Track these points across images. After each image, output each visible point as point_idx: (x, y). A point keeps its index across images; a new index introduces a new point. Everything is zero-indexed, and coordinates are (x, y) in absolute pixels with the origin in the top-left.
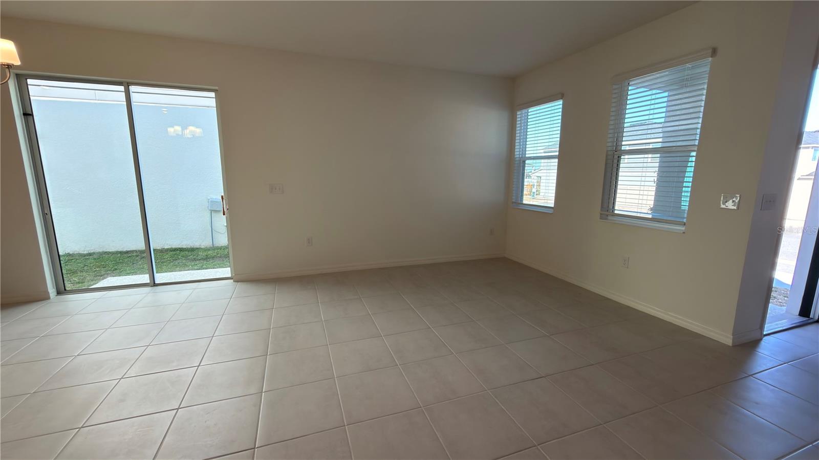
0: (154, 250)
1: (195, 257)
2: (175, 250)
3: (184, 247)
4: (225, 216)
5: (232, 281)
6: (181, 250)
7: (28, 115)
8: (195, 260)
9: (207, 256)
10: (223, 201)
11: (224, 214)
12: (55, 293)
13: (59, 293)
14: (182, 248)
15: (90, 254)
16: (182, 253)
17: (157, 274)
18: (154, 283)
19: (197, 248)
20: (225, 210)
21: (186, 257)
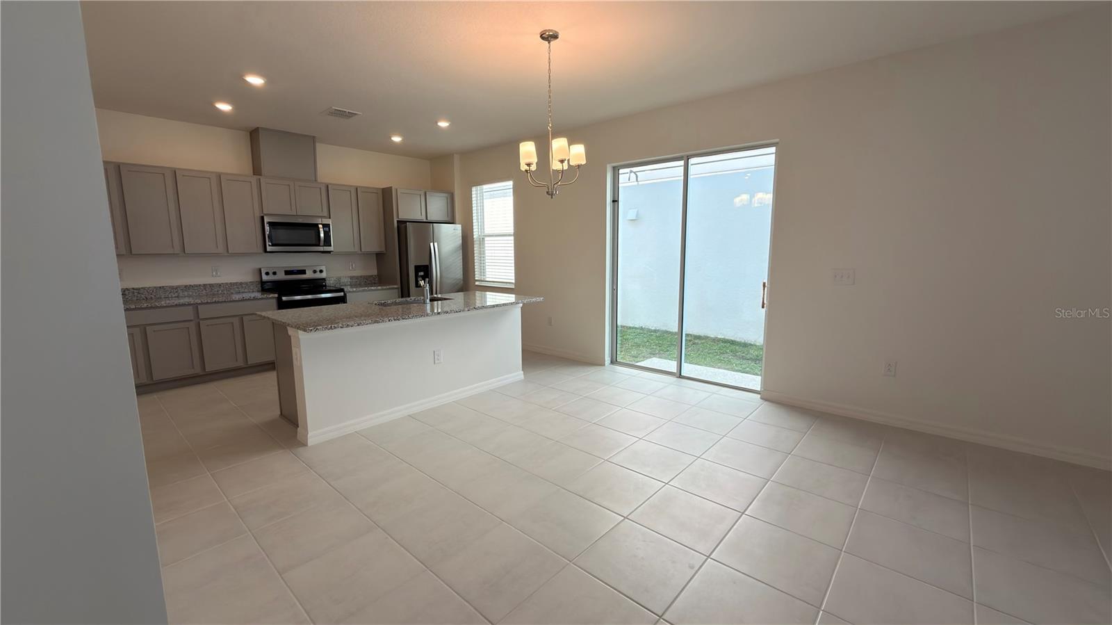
0: (687, 335)
1: (744, 355)
2: (725, 341)
3: (738, 340)
4: (764, 310)
5: (759, 396)
6: (733, 343)
7: (615, 201)
8: (743, 358)
9: (757, 356)
10: (764, 290)
11: (763, 307)
12: (609, 362)
13: (612, 362)
14: (735, 341)
15: (655, 331)
16: (733, 347)
17: (686, 364)
18: (680, 374)
19: (751, 345)
20: (765, 302)
21: (734, 352)
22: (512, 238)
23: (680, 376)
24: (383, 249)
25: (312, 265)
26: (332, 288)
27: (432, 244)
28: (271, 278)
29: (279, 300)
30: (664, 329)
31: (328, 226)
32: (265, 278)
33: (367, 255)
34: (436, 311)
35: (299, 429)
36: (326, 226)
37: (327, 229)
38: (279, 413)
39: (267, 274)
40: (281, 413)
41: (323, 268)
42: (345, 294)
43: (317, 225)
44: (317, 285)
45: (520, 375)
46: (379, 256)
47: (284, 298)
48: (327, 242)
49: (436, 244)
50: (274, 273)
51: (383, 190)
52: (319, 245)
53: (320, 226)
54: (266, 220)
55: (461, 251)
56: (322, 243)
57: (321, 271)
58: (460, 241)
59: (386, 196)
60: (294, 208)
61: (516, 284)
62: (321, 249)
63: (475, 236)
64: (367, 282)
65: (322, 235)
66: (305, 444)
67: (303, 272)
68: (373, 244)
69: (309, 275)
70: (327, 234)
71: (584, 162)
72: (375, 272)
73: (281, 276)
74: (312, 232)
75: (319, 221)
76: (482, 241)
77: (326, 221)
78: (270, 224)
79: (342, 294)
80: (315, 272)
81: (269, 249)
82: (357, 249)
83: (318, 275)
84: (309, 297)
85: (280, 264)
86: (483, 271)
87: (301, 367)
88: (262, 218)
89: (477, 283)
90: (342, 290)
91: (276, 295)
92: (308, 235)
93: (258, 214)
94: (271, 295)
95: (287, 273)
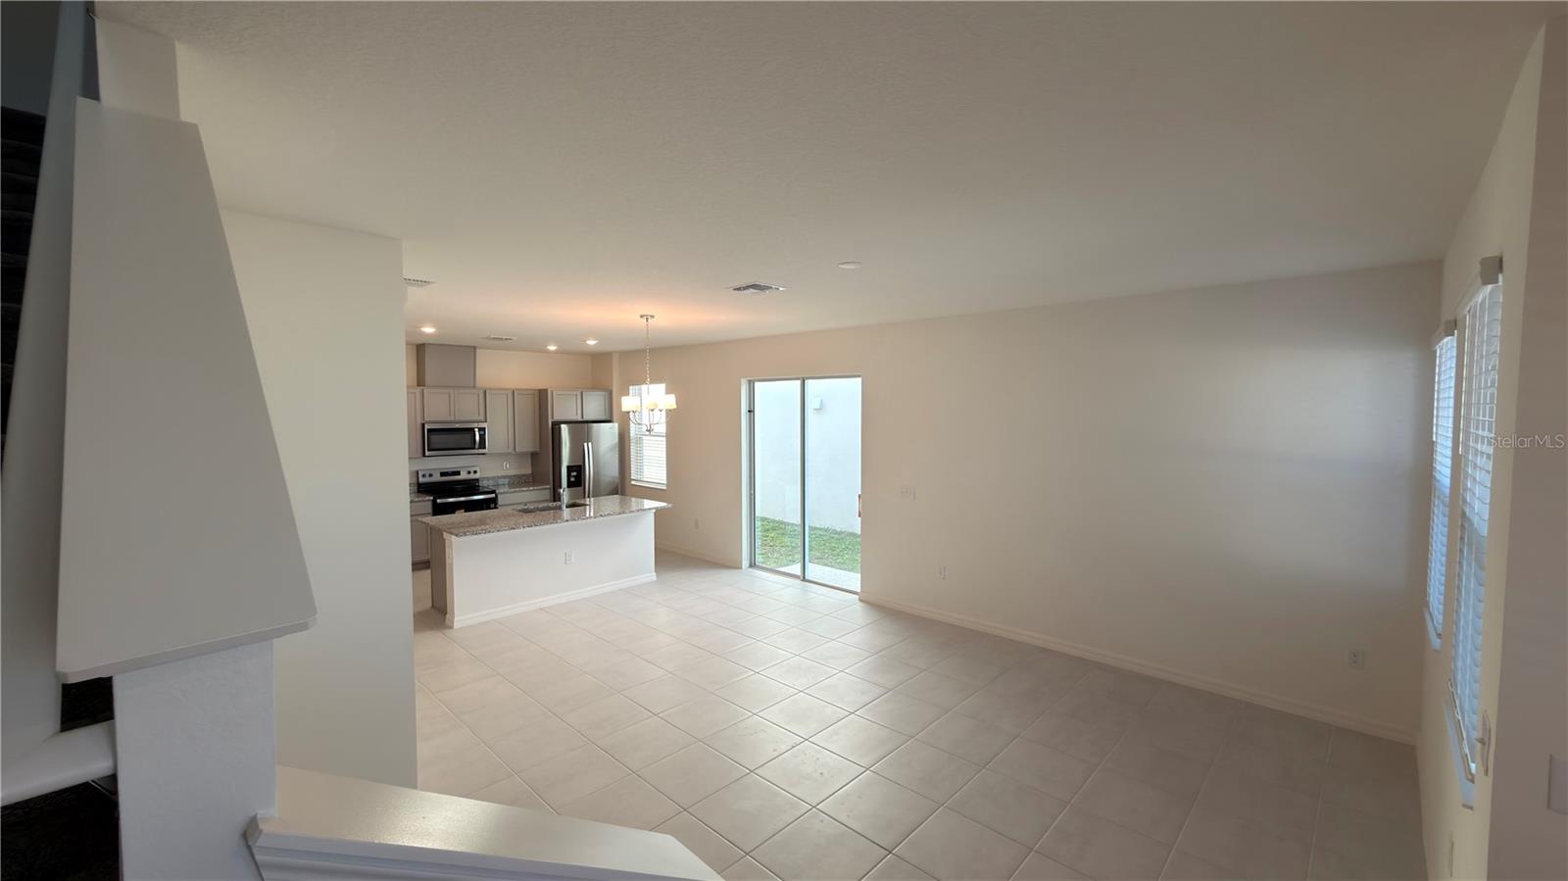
5: (858, 598)
7: (751, 411)
10: (859, 500)
11: (860, 516)
12: (748, 565)
13: (751, 566)
18: (804, 577)
20: (861, 511)
22: (664, 439)
23: (804, 580)
24: (538, 450)
25: (466, 465)
26: (486, 490)
27: (586, 444)
28: (427, 480)
29: (434, 501)
30: (851, 531)
31: (484, 429)
32: (421, 480)
33: (521, 455)
34: (588, 515)
35: (447, 616)
36: (482, 430)
37: (482, 433)
38: (430, 605)
39: (424, 476)
40: (433, 606)
41: (477, 469)
42: (496, 496)
43: (473, 429)
44: (471, 486)
45: (652, 576)
46: (534, 455)
47: (439, 501)
48: (482, 445)
49: (590, 444)
50: (431, 475)
51: (540, 391)
52: (474, 448)
53: (476, 430)
54: (426, 427)
55: (617, 449)
56: (477, 446)
57: (475, 472)
58: (616, 440)
59: (542, 397)
60: (452, 414)
61: (668, 485)
62: (476, 451)
63: (632, 435)
64: (519, 482)
65: (477, 438)
66: (452, 628)
67: (458, 473)
68: (527, 445)
69: (463, 476)
70: (482, 437)
71: (675, 407)
72: (529, 471)
73: (437, 478)
74: (468, 436)
75: (476, 425)
76: (639, 440)
77: (482, 425)
78: (428, 430)
79: (493, 495)
80: (469, 473)
81: (427, 453)
82: (511, 450)
83: (472, 476)
84: (462, 499)
85: (437, 466)
86: (640, 471)
87: (452, 564)
88: (423, 425)
89: (633, 482)
90: (493, 492)
91: (432, 498)
92: (465, 438)
93: (419, 422)
94: (428, 498)
95: (443, 474)
